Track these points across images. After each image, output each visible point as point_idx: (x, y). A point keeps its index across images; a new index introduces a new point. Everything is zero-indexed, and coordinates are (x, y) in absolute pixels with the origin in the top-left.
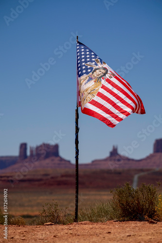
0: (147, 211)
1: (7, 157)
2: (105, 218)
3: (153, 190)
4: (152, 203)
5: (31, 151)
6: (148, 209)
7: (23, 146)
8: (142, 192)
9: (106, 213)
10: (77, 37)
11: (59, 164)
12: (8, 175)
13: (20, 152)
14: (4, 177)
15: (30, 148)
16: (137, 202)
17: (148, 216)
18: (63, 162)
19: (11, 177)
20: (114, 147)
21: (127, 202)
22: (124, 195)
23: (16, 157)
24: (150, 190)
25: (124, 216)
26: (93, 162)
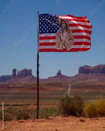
0: (78, 110)
1: (6, 76)
2: (55, 114)
3: (81, 99)
4: (80, 106)
5: (18, 73)
6: (78, 109)
7: (14, 71)
8: (75, 99)
9: (55, 111)
10: (38, 12)
11: (32, 79)
12: (7, 85)
13: (13, 73)
14: (5, 85)
15: (18, 71)
16: (72, 105)
17: (78, 113)
18: (34, 78)
19: (9, 85)
20: (59, 71)
21: (67, 105)
22: (65, 101)
23: (11, 76)
24: (80, 98)
25: (65, 113)
26: (49, 78)
